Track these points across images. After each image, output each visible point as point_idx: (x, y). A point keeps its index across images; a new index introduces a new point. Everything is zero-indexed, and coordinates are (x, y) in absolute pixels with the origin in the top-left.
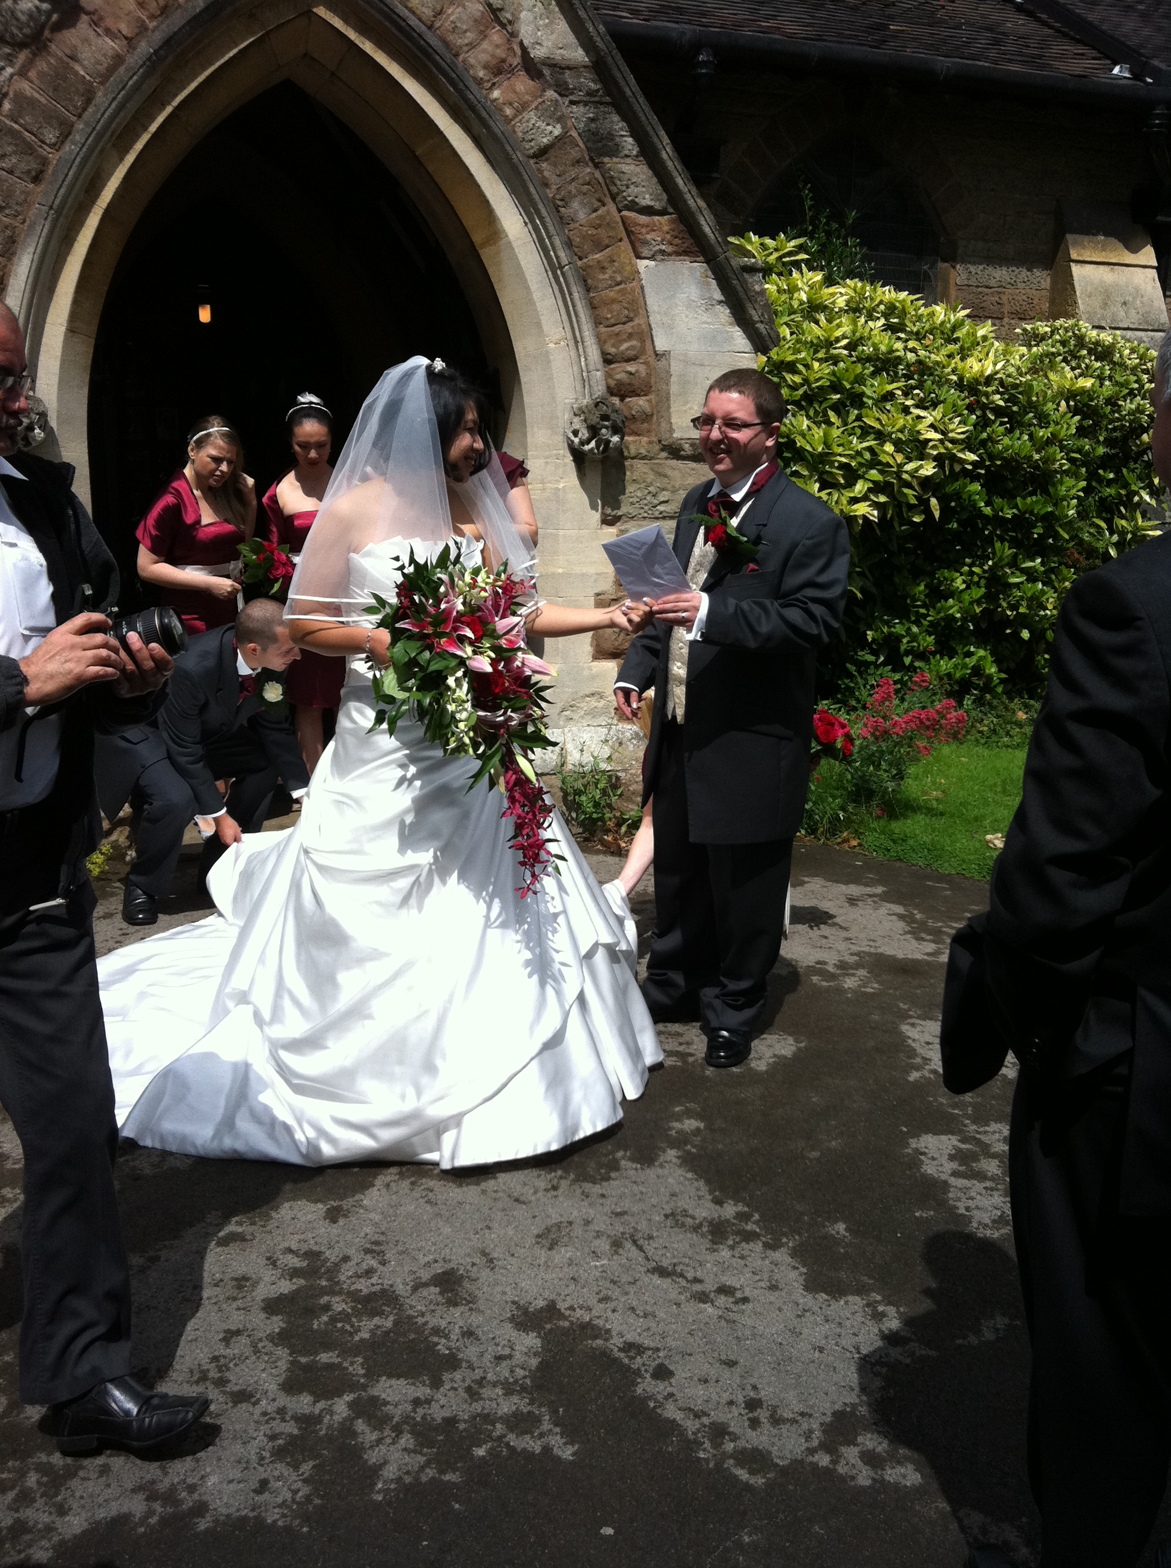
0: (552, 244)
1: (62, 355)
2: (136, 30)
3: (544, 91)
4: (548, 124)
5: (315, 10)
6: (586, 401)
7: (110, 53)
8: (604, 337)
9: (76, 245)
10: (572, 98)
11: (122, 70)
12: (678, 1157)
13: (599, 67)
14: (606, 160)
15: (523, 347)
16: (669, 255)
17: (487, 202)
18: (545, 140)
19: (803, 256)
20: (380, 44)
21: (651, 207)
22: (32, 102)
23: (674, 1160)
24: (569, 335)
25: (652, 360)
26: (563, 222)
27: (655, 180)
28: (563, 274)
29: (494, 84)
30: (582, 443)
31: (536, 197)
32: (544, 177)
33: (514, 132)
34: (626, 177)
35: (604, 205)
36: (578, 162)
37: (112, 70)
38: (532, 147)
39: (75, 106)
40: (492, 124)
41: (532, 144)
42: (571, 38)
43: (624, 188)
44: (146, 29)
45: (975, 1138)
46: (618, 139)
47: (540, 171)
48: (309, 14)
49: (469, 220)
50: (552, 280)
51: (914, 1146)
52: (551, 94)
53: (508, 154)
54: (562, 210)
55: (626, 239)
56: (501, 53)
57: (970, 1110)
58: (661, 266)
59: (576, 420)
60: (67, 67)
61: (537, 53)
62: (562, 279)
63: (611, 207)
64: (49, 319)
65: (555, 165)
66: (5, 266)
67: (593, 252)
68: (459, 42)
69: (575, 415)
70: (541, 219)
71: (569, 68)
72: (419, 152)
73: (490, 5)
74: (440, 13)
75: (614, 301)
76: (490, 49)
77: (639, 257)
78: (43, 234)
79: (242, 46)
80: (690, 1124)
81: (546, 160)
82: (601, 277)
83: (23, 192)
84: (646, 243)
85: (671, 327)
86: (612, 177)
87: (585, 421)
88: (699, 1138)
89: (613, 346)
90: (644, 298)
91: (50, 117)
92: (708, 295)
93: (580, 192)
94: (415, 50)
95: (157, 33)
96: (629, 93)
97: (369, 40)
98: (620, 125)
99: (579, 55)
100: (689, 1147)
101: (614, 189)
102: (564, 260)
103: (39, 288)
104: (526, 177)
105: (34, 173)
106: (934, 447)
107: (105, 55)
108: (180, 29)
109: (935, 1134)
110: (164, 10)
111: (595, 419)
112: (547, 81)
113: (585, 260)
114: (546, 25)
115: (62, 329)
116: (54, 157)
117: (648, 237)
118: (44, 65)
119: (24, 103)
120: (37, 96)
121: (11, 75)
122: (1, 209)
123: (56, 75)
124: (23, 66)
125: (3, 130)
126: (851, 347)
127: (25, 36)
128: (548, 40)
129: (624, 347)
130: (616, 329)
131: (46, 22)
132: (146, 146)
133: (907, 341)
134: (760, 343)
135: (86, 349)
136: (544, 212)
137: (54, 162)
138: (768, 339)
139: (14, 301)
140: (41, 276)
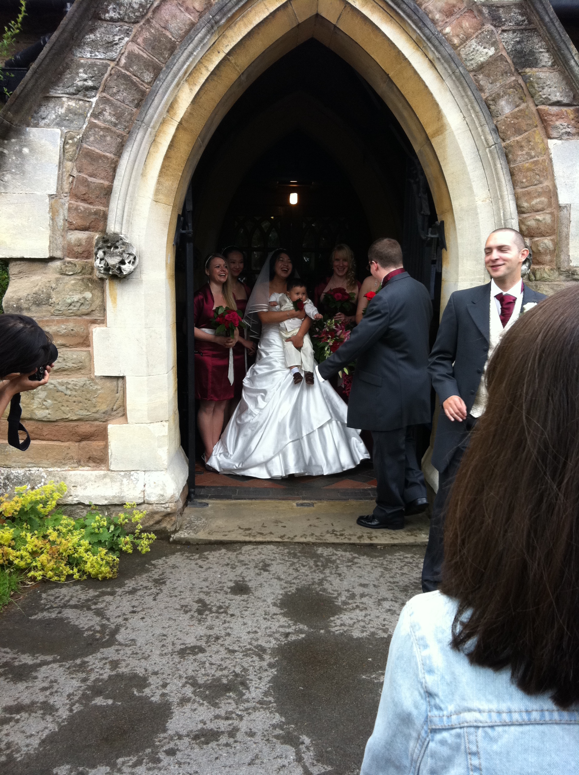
0: (483, 131)
2: (205, 6)
3: (483, 25)
4: (485, 48)
7: (188, 22)
8: (519, 195)
9: (160, 146)
10: (504, 28)
11: (192, 31)
13: (526, 4)
14: (528, 70)
15: (458, 204)
16: (573, 135)
18: (482, 59)
21: (560, 101)
22: (138, 57)
24: (493, 195)
25: (556, 211)
26: (492, 115)
28: (490, 151)
29: (446, 23)
31: (473, 98)
32: (480, 85)
33: (459, 54)
34: (542, 81)
35: (524, 101)
36: (506, 73)
38: (472, 65)
39: (164, 58)
40: (443, 49)
41: (472, 62)
43: (540, 89)
44: (210, 5)
46: (537, 55)
47: (477, 81)
50: (482, 156)
52: (488, 26)
53: (454, 69)
54: (492, 107)
55: (540, 125)
56: (452, 1)
58: (567, 144)
60: (161, 33)
63: (530, 103)
64: (141, 194)
65: (489, 76)
66: (117, 161)
67: (514, 136)
70: (476, 113)
71: (503, 7)
72: (390, 74)
75: (528, 169)
78: (138, 139)
79: (272, 10)
81: (483, 73)
82: (520, 153)
83: (129, 114)
84: (555, 127)
85: (572, 187)
86: (531, 82)
89: (526, 201)
93: (507, 94)
98: (541, 45)
101: (533, 91)
102: (492, 142)
103: (134, 174)
104: (466, 85)
105: (136, 102)
112: (485, 17)
113: (508, 141)
117: (558, 123)
118: (148, 34)
119: (132, 57)
120: (141, 53)
121: (127, 43)
122: (115, 125)
123: (154, 40)
124: (135, 36)
125: (120, 76)
127: (137, 17)
129: (535, 202)
130: (529, 189)
131: (150, 7)
132: (206, 80)
135: (165, 212)
136: (478, 108)
137: (148, 93)
139: (117, 183)
140: (136, 167)
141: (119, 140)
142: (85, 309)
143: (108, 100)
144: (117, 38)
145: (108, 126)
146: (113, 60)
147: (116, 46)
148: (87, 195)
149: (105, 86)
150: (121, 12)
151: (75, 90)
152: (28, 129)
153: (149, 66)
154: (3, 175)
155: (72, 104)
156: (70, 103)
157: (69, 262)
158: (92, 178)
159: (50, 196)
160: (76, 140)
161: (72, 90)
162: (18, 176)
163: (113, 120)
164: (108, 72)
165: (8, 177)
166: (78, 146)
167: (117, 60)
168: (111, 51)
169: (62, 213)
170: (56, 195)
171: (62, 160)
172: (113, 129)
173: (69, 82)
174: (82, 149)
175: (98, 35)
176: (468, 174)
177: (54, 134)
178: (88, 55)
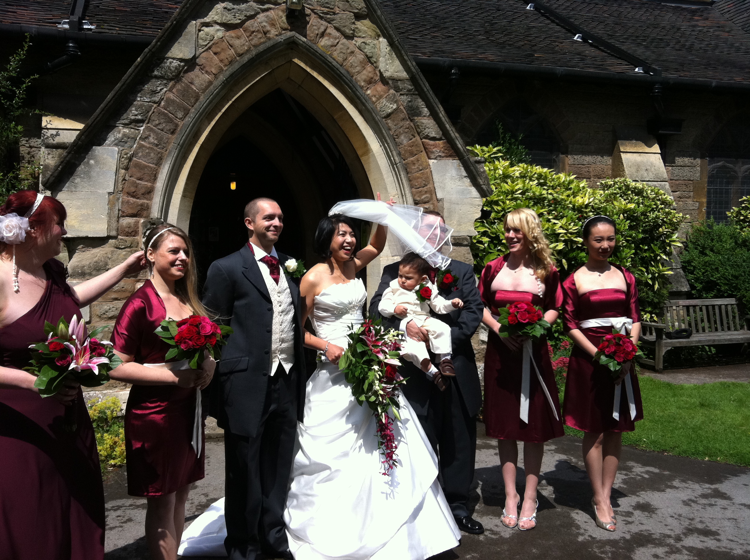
0: (392, 154)
1: (180, 207)
2: (218, 71)
3: (389, 90)
4: (391, 104)
5: (293, 60)
7: (207, 80)
8: (414, 193)
9: (188, 160)
10: (401, 92)
11: (212, 87)
13: (413, 79)
14: (416, 118)
16: (443, 157)
17: (364, 137)
18: (389, 111)
19: (500, 154)
20: (320, 73)
21: (435, 137)
22: (173, 101)
24: (399, 193)
26: (397, 145)
27: (437, 126)
28: (397, 167)
29: (368, 88)
31: (385, 134)
32: (389, 126)
33: (376, 107)
34: (424, 125)
35: (414, 137)
36: (403, 119)
37: (207, 87)
38: (384, 114)
39: (191, 103)
40: (367, 104)
41: (384, 112)
42: (401, 68)
43: (423, 130)
44: (223, 70)
46: (421, 109)
47: (387, 123)
48: (291, 62)
49: (356, 145)
50: (392, 169)
52: (392, 91)
53: (374, 117)
54: (397, 140)
55: (424, 151)
56: (371, 75)
58: (440, 162)
60: (188, 86)
61: (386, 74)
62: (396, 169)
63: (418, 138)
64: (176, 192)
65: (393, 121)
66: (157, 170)
67: (409, 157)
68: (354, 71)
70: (388, 144)
71: (400, 80)
72: (335, 117)
73: (367, 56)
74: (346, 59)
75: (418, 178)
76: (367, 73)
77: (429, 158)
78: (175, 156)
79: (261, 76)
81: (390, 119)
82: (413, 167)
83: (166, 138)
84: (433, 152)
85: (444, 188)
86: (418, 125)
89: (419, 197)
90: (432, 176)
91: (180, 107)
92: (460, 174)
93: (404, 132)
94: (335, 75)
95: (227, 72)
96: (425, 90)
97: (316, 71)
98: (422, 103)
99: (404, 75)
101: (419, 131)
102: (397, 161)
103: (172, 177)
104: (381, 126)
105: (172, 130)
106: (562, 237)
107: (205, 81)
108: (237, 70)
110: (231, 63)
112: (390, 86)
113: (406, 161)
114: (390, 63)
115: (180, 196)
116: (181, 124)
117: (434, 150)
118: (180, 87)
119: (170, 102)
120: (175, 99)
121: (166, 92)
122: (157, 145)
123: (184, 90)
124: (171, 87)
125: (161, 113)
126: (523, 193)
127: (173, 76)
128: (391, 69)
129: (423, 197)
130: (420, 189)
131: (182, 70)
132: (220, 118)
133: (548, 190)
134: (483, 193)
135: (189, 204)
136: (389, 141)
137: (181, 125)
138: (487, 192)
139: (160, 184)
140: (173, 173)
141: (159, 155)
143: (152, 129)
144: (159, 88)
145: (151, 146)
146: (155, 102)
147: (157, 95)
148: (135, 194)
149: (150, 119)
150: (162, 72)
151: (129, 122)
152: (94, 147)
154: (74, 179)
155: (126, 130)
156: (125, 130)
157: (122, 239)
158: (139, 181)
159: (109, 194)
160: (129, 155)
161: (126, 121)
162: (85, 179)
163: (156, 142)
164: (152, 110)
165: (78, 180)
166: (130, 159)
167: (159, 103)
168: (155, 96)
169: (117, 205)
170: (113, 193)
171: (118, 168)
172: (155, 148)
173: (125, 116)
174: (132, 161)
175: (146, 86)
176: (384, 180)
177: (113, 151)
178: (139, 99)
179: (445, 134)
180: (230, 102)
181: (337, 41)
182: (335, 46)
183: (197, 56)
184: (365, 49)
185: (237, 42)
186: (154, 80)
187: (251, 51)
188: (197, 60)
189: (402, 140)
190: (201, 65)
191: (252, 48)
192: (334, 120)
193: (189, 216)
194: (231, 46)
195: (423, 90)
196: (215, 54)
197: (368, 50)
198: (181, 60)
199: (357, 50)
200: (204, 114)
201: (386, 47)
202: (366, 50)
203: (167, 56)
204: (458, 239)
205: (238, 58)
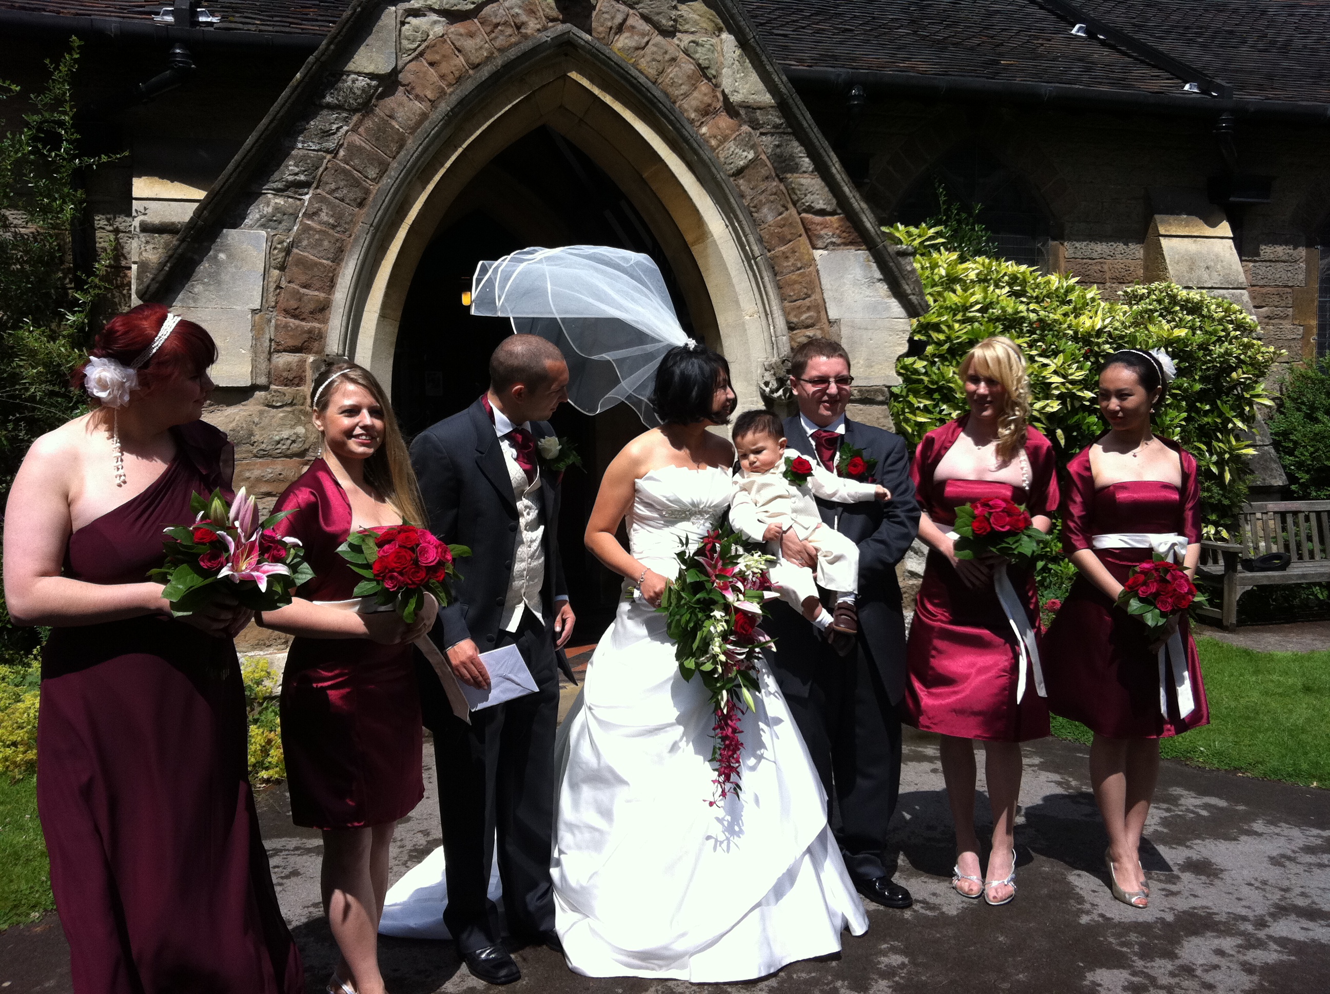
0: (747, 241)
1: (376, 334)
2: (438, 95)
3: (741, 126)
4: (744, 151)
5: (569, 74)
6: (774, 359)
7: (418, 112)
8: (788, 310)
9: (388, 252)
10: (762, 130)
11: (427, 123)
12: (889, 987)
13: (782, 106)
14: (789, 175)
15: (724, 320)
16: (839, 245)
17: (697, 211)
18: (742, 163)
19: (941, 241)
20: (617, 97)
21: (824, 210)
22: (360, 149)
23: (886, 989)
24: (761, 309)
25: (826, 326)
26: (755, 223)
27: (827, 189)
28: (756, 263)
29: (702, 123)
30: (772, 392)
31: (735, 206)
32: (741, 191)
33: (718, 157)
34: (804, 188)
35: (787, 209)
36: (767, 178)
37: (419, 123)
38: (732, 169)
39: (391, 151)
40: (701, 152)
41: (732, 166)
42: (761, 86)
43: (803, 196)
44: (445, 94)
45: (1142, 972)
46: (797, 160)
47: (738, 186)
48: (565, 77)
49: (683, 224)
50: (748, 268)
51: (1091, 979)
52: (746, 128)
53: (713, 174)
54: (755, 215)
55: (804, 235)
56: (707, 100)
57: (1136, 948)
58: (833, 254)
59: (767, 374)
60: (386, 123)
61: (735, 98)
62: (755, 267)
63: (793, 211)
64: (366, 309)
65: (749, 181)
66: (335, 269)
67: (778, 246)
68: (676, 93)
69: (766, 370)
70: (740, 222)
71: (759, 108)
72: (645, 175)
73: (699, 65)
74: (662, 72)
75: (795, 282)
76: (700, 97)
77: (814, 248)
78: (365, 245)
79: (515, 103)
80: (896, 960)
81: (743, 177)
82: (785, 264)
83: (350, 215)
84: (821, 237)
85: (841, 301)
86: (793, 189)
87: (774, 374)
88: (905, 971)
89: (795, 316)
90: (819, 279)
92: (869, 275)
93: (769, 201)
94: (644, 101)
95: (453, 96)
96: (806, 126)
97: (610, 94)
98: (799, 149)
99: (767, 98)
100: (897, 978)
101: (795, 198)
102: (757, 253)
103: (360, 285)
104: (727, 191)
105: (359, 200)
106: (1057, 388)
107: (414, 113)
108: (470, 94)
109: (1108, 968)
110: (459, 80)
111: (782, 373)
112: (742, 119)
113: (773, 252)
114: (741, 78)
115: (375, 316)
116: (374, 188)
117: (822, 232)
118: (370, 123)
119: (354, 150)
120: (363, 144)
121: (347, 132)
122: (333, 227)
123: (379, 129)
124: (355, 125)
125: (338, 171)
126: (983, 310)
127: (358, 104)
128: (743, 88)
129: (804, 317)
130: (798, 303)
131: (374, 93)
132: (442, 178)
133: (1028, 304)
134: (912, 310)
135: (392, 330)
136: (741, 217)
137: (375, 192)
138: (918, 307)
139: (341, 295)
140: (362, 277)
141: (338, 244)
142: (295, 447)
143: (325, 197)
144: (334, 127)
145: (324, 229)
146: (328, 151)
147: (331, 137)
148: (297, 312)
149: (320, 181)
150: (340, 98)
151: (285, 186)
152: (225, 231)
153: (373, 159)
154: (192, 285)
155: (280, 201)
156: (277, 201)
157: (276, 391)
158: (305, 290)
159: (254, 311)
160: (285, 244)
161: (279, 185)
162: (212, 288)
163: (331, 221)
164: (324, 165)
165: (198, 288)
166: (288, 251)
167: (335, 152)
168: (327, 141)
169: (267, 332)
170: (260, 310)
171: (267, 266)
172: (331, 231)
173: (276, 175)
174: (292, 255)
175: (312, 123)
176: (733, 286)
177: (258, 237)
178: (300, 145)
179: (842, 202)
180: (460, 150)
181: (646, 39)
182: (643, 48)
183: (399, 68)
184: (696, 52)
185: (469, 44)
186: (325, 112)
187: (495, 58)
188: (400, 76)
189: (765, 216)
190: (408, 85)
191: (496, 54)
192: (644, 181)
193: (392, 351)
194: (459, 51)
195: (801, 125)
196: (432, 64)
197: (701, 54)
198: (372, 76)
199: (682, 55)
200: (414, 171)
201: (734, 49)
202: (697, 56)
203: (346, 69)
204: (868, 391)
205: (471, 72)
